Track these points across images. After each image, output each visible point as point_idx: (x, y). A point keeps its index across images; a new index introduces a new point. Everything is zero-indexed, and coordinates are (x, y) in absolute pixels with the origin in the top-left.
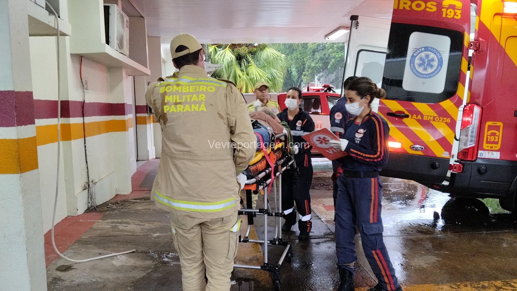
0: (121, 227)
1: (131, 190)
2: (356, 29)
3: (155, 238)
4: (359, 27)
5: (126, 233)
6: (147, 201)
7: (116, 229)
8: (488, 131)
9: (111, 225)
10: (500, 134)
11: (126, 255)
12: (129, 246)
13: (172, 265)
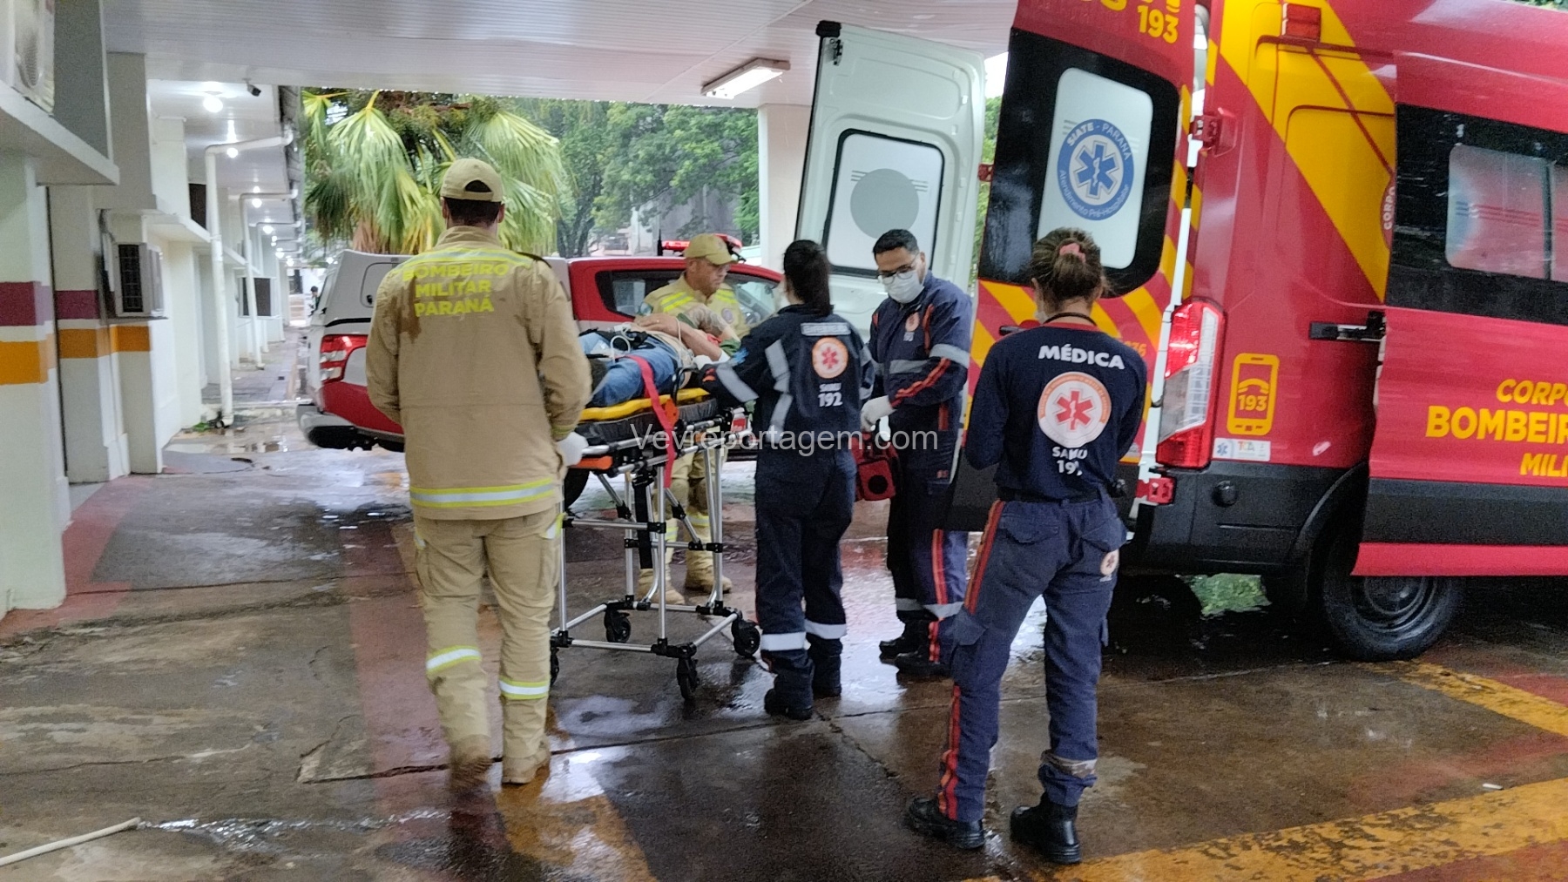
0: (60, 734)
1: (63, 593)
2: (835, 63)
3: (201, 767)
4: (843, 58)
5: (88, 759)
6: (131, 630)
7: (45, 742)
8: (1240, 380)
9: (19, 728)
10: (1270, 387)
11: (105, 842)
12: (107, 805)
13: (290, 865)
